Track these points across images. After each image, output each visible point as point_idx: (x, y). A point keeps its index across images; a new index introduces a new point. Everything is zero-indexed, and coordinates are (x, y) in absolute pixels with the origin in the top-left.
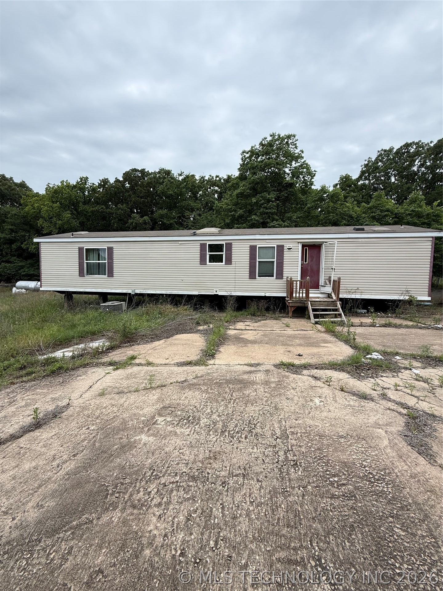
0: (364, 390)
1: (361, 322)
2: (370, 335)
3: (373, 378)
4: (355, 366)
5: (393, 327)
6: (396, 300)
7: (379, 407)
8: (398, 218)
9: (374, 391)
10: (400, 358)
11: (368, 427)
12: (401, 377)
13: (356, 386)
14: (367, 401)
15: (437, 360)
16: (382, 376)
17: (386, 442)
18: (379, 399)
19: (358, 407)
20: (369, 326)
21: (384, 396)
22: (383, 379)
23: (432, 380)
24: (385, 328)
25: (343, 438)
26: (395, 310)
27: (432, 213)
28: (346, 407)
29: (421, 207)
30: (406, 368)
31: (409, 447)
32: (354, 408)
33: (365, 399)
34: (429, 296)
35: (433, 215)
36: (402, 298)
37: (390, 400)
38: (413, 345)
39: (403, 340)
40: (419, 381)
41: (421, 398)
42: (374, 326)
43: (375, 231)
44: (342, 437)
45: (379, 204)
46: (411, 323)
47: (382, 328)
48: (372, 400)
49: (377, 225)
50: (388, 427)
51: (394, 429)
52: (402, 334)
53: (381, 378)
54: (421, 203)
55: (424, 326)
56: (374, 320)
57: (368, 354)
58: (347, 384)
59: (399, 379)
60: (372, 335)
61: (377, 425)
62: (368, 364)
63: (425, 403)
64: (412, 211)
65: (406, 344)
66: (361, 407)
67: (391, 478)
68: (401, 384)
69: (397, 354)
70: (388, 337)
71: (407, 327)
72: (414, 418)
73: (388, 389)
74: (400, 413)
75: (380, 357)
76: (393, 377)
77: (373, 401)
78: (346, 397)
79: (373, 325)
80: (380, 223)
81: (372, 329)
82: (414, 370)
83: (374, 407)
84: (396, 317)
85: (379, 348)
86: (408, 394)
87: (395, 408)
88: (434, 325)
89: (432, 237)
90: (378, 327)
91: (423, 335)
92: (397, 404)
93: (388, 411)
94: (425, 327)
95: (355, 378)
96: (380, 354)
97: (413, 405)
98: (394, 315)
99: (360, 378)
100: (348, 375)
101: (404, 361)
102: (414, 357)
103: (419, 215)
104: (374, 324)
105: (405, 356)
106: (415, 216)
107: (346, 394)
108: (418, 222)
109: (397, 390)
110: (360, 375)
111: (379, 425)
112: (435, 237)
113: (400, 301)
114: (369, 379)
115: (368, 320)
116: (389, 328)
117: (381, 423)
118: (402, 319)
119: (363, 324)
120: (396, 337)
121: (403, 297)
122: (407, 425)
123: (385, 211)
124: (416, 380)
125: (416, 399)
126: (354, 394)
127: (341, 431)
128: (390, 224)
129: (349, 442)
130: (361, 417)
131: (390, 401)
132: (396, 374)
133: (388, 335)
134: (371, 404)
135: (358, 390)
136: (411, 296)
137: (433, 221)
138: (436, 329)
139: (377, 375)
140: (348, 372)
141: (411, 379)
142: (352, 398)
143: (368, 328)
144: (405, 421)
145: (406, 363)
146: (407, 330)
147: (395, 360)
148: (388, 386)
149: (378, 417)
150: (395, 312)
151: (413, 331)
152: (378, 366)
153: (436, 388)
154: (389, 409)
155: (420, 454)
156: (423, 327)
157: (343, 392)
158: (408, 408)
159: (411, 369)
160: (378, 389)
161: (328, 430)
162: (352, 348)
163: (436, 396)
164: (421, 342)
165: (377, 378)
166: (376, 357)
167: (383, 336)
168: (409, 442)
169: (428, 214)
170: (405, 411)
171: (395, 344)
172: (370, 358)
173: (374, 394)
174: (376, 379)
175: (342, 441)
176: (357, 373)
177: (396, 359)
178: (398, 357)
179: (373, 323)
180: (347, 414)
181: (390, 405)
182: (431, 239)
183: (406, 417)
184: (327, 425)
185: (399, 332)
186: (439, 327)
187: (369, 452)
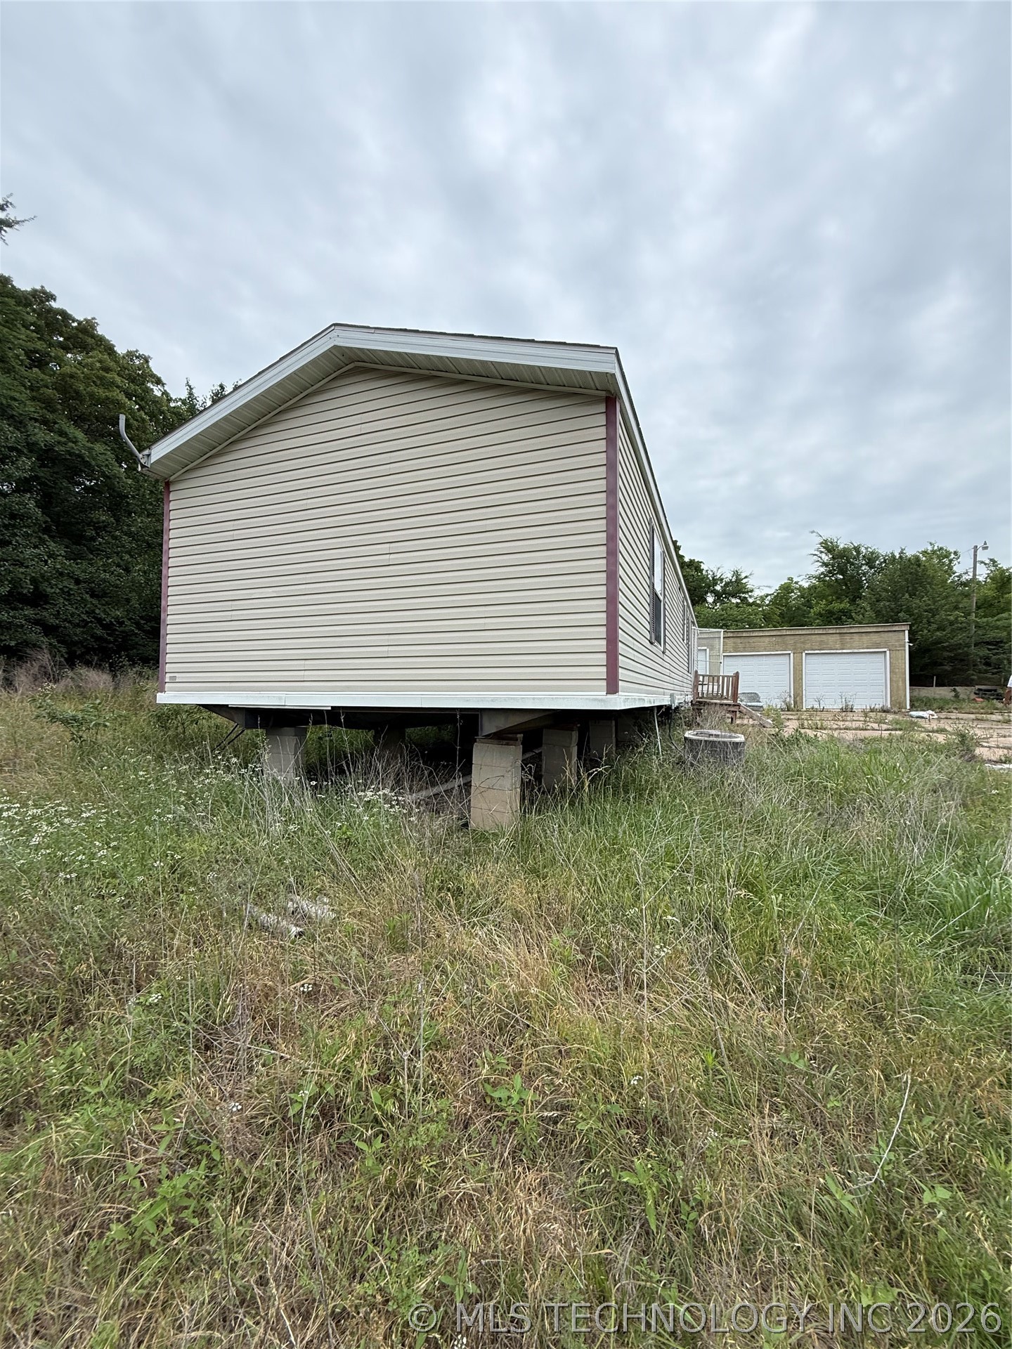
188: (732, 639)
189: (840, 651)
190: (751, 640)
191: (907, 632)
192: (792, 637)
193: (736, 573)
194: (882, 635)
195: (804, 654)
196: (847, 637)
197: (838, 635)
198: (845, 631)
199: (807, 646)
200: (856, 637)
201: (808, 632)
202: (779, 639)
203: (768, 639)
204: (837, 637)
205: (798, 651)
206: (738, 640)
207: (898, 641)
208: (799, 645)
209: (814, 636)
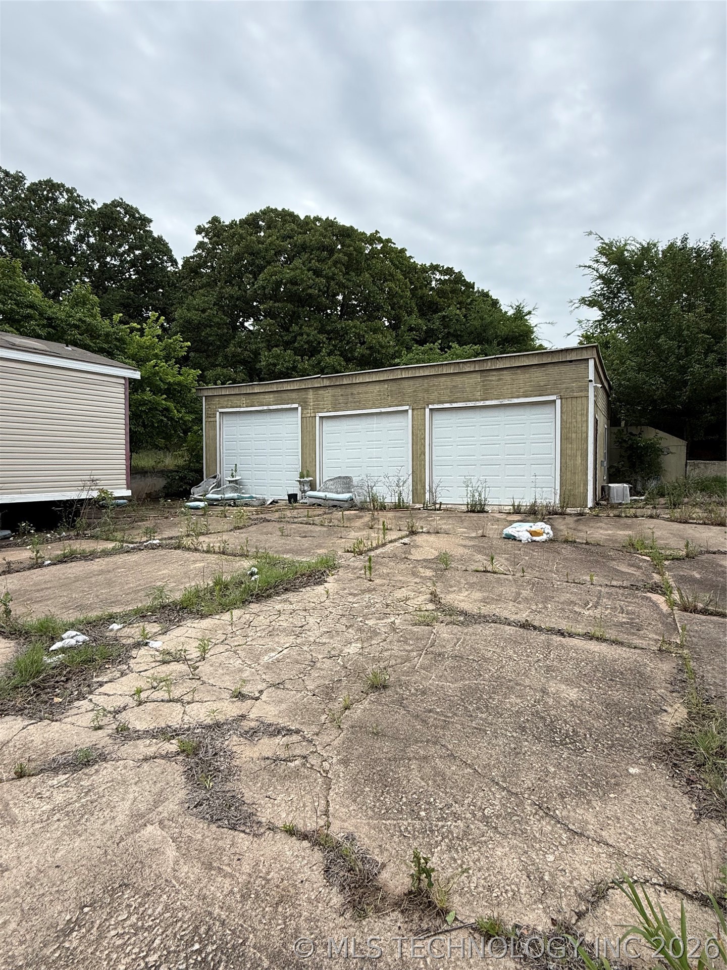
0: (75, 740)
1: (9, 563)
2: (38, 591)
3: (84, 698)
4: (34, 685)
5: (80, 559)
6: (73, 500)
7: (125, 768)
8: (54, 328)
9: (100, 732)
10: (120, 626)
11: (122, 839)
12: (136, 668)
13: (53, 740)
14: (92, 770)
15: (178, 608)
16: (101, 684)
17: (171, 852)
18: (116, 747)
19: (79, 798)
20: (29, 569)
21: (124, 733)
22: (105, 688)
23: (185, 651)
24: (64, 565)
25: (73, 930)
26: (74, 521)
27: (114, 332)
28: (46, 821)
29: (93, 316)
30: (138, 645)
31: (213, 827)
32: (69, 809)
33: (87, 764)
34: (128, 488)
35: (116, 338)
36: (84, 496)
37: (139, 736)
38: (129, 588)
39: (110, 584)
40: (168, 662)
41: (186, 698)
42: (41, 566)
43: (14, 345)
44: (66, 932)
45: (11, 287)
46: (110, 545)
47: (58, 567)
48: (103, 758)
49: (12, 332)
50: (160, 809)
51: (171, 806)
52: (101, 572)
53: (101, 690)
54: (93, 309)
55: (132, 546)
56: (38, 552)
57: (53, 640)
58: (26, 747)
59: (134, 675)
60: (42, 590)
61: (139, 819)
62: (62, 666)
63: (195, 706)
64: (80, 320)
65: (117, 590)
66: (87, 793)
67: (215, 942)
68: (142, 684)
69: (111, 618)
70: (77, 584)
71: (106, 553)
72: (195, 751)
73: (124, 708)
74: (167, 757)
75: (82, 638)
76: (123, 674)
77: (105, 760)
78: (38, 790)
79: (37, 564)
80: (18, 330)
81: (36, 575)
82: (153, 644)
83: (115, 775)
84: (77, 536)
85: (71, 616)
86: (162, 701)
87: (153, 749)
88: (147, 541)
89: (124, 378)
90: (48, 565)
91: (137, 564)
92: (154, 737)
93: (146, 766)
94: (133, 548)
95: (41, 719)
96: (79, 630)
97: (180, 722)
98: (72, 533)
99: (53, 713)
100: (19, 718)
101: (127, 631)
102: (142, 615)
103: (92, 332)
104: (39, 561)
105: (126, 619)
106: (87, 331)
107: (33, 780)
108: (92, 344)
109: (140, 703)
110: (51, 705)
111: (142, 816)
112: (129, 379)
113: (81, 501)
114: (76, 704)
115: (24, 554)
116: (73, 564)
117: (143, 807)
118: (89, 538)
119: (13, 566)
120: (93, 579)
121: (85, 492)
122: (190, 775)
123: (27, 307)
124: (164, 662)
125: (179, 705)
126: (55, 768)
127: (60, 913)
128: (38, 337)
129: (94, 931)
130: (94, 824)
131: (139, 738)
132: (125, 667)
133: (77, 579)
134: (104, 773)
135: (62, 750)
136: (102, 491)
137: (118, 349)
138: (153, 549)
139: (89, 686)
140: (20, 711)
141: (153, 665)
142: (55, 782)
143: (27, 573)
144: (182, 769)
145: (133, 632)
146: (107, 559)
147: (111, 634)
148: (120, 702)
149: (131, 796)
150: (74, 527)
151: (119, 559)
152: (85, 662)
153: (197, 664)
154: (146, 759)
155: (234, 828)
156: (132, 549)
157: (24, 781)
158: (177, 735)
159: (147, 644)
160: (105, 721)
161: (21, 943)
162: (6, 637)
163: (204, 683)
164: (139, 580)
165: (91, 693)
166: (73, 642)
167: (66, 585)
168: (207, 816)
169: (107, 335)
170: (173, 746)
171: (97, 596)
172: (63, 650)
173: (101, 738)
174: (90, 697)
175: (75, 944)
176: (42, 702)
177: (112, 630)
178: (115, 626)
179: (37, 558)
180: (59, 840)
181: (145, 747)
182: (123, 381)
183: (180, 758)
184: (13, 926)
185: (95, 567)
186: (155, 545)
187: (150, 912)
188: (330, 390)
189: (481, 403)
190: (355, 390)
191: (591, 363)
192: (411, 382)
193: (519, 310)
194: (552, 370)
195: (427, 410)
196: (494, 377)
197: (478, 375)
198: (489, 366)
199: (434, 396)
200: (507, 376)
201: (433, 372)
202: (394, 387)
203: (377, 387)
204: (477, 378)
205: (418, 407)
206: (339, 391)
207: (576, 380)
208: (420, 395)
209: (443, 379)
